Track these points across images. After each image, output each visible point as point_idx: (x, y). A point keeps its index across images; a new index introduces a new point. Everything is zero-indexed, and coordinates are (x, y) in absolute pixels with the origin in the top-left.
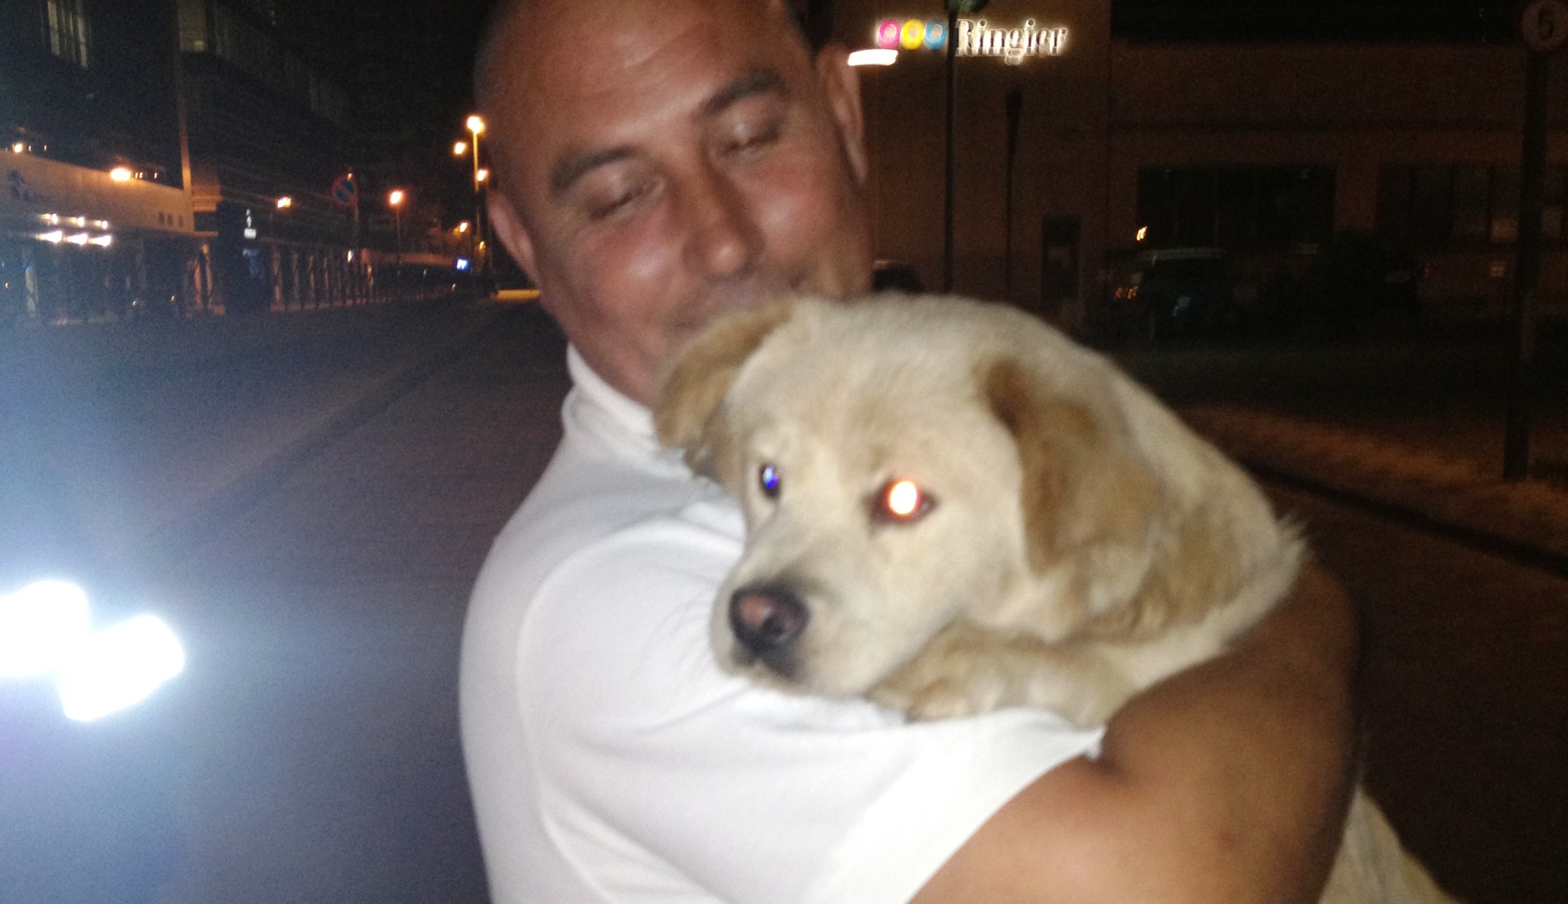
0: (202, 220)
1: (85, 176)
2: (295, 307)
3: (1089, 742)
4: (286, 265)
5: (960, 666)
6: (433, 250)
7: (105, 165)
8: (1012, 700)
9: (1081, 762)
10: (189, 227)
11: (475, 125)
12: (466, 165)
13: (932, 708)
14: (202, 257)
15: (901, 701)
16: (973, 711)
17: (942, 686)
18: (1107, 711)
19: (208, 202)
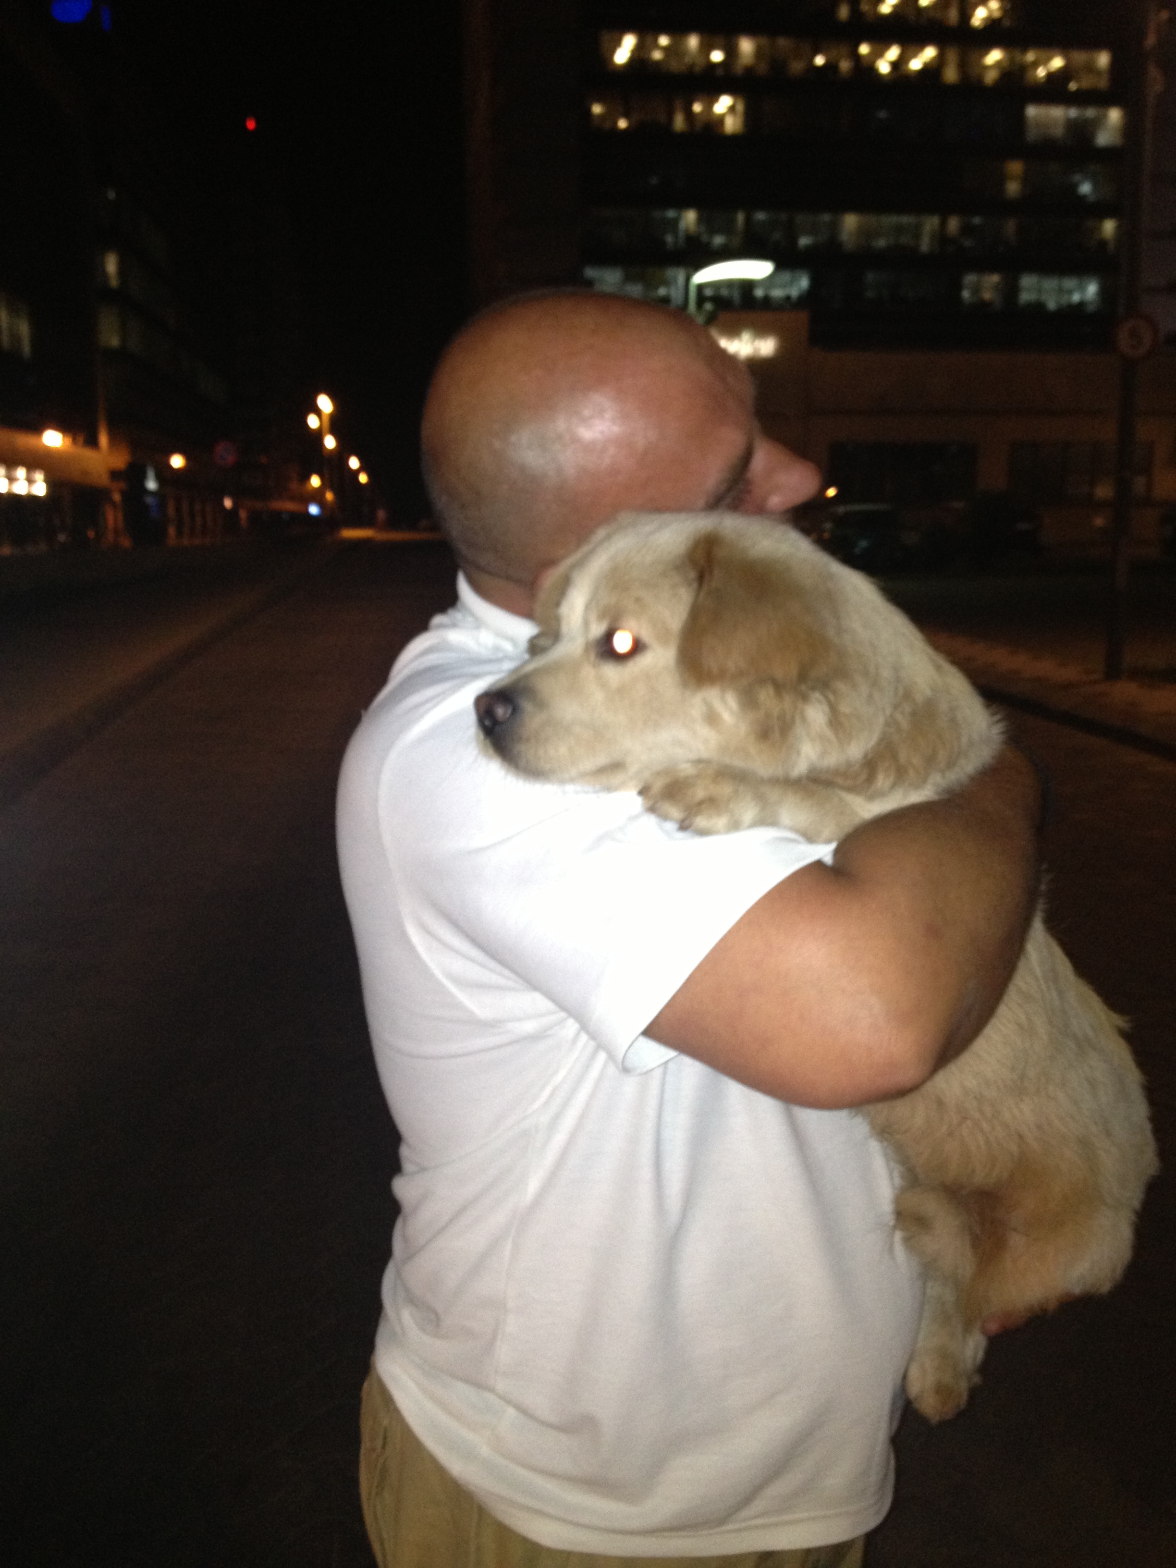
0: (115, 475)
1: (23, 440)
2: (186, 542)
3: (825, 852)
4: (178, 510)
5: (726, 789)
6: (292, 498)
7: (38, 429)
8: (766, 820)
9: (818, 864)
10: (104, 480)
11: (325, 403)
12: (318, 436)
13: (701, 821)
14: (114, 505)
15: (676, 813)
16: (735, 826)
17: (711, 803)
18: (842, 834)
19: (120, 460)
